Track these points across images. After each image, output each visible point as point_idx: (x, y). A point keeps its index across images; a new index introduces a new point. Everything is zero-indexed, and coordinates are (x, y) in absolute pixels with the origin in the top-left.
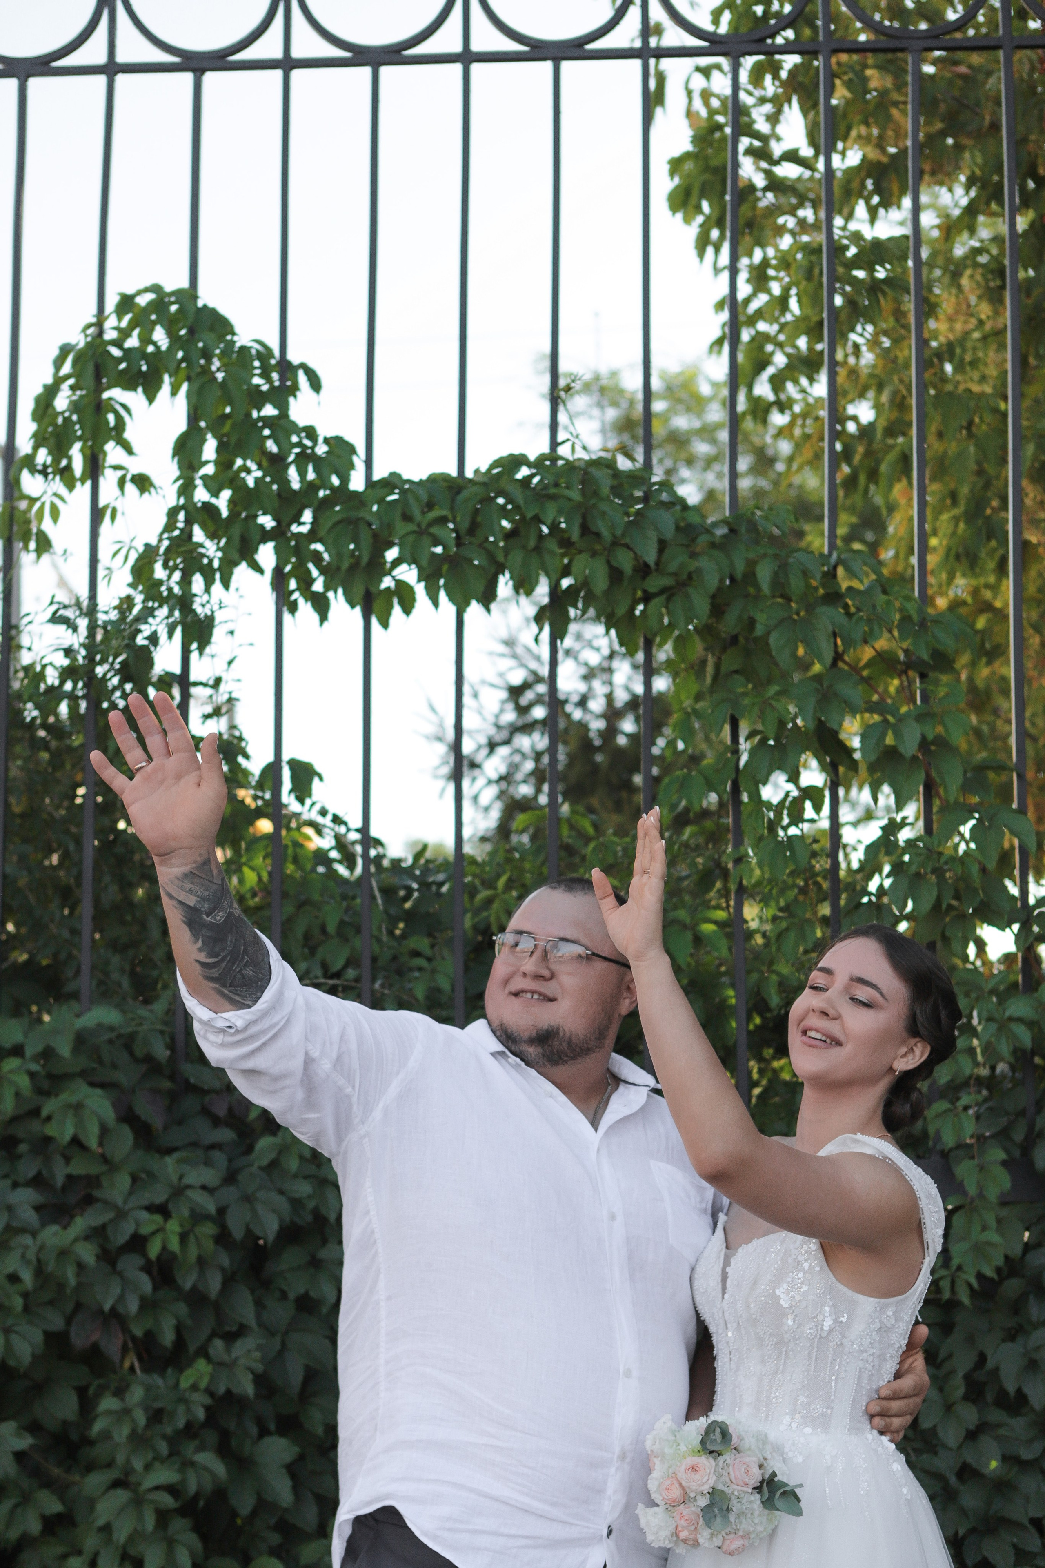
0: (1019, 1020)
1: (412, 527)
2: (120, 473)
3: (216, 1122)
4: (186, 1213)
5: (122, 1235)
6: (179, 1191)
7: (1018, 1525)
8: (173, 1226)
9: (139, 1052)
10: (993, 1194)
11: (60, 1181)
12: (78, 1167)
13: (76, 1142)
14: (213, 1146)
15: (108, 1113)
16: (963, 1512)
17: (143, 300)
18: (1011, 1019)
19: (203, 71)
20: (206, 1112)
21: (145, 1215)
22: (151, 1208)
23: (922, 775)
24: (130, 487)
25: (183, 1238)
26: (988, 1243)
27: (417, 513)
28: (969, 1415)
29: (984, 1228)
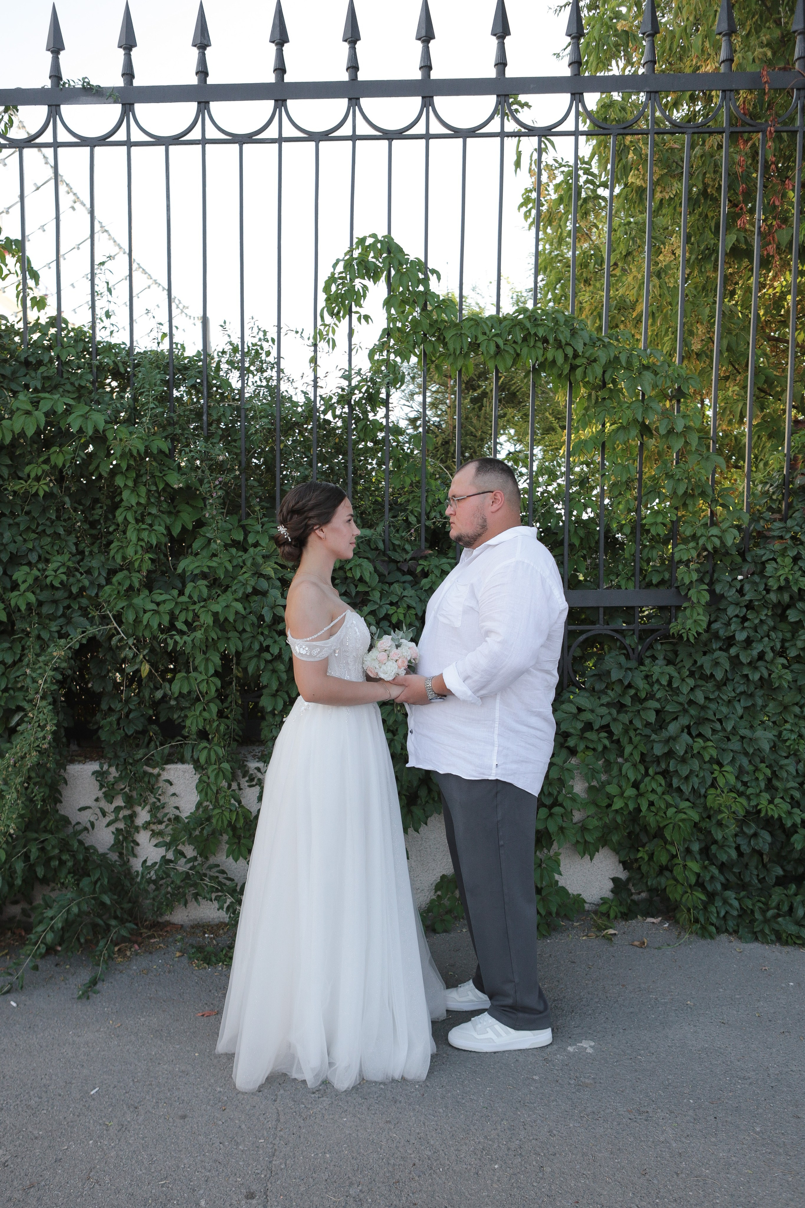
0: (716, 536)
1: (486, 337)
2: (358, 315)
3: (404, 573)
4: (405, 606)
5: (382, 613)
6: (402, 598)
7: (713, 721)
8: (401, 610)
9: (373, 546)
10: (703, 602)
11: (354, 594)
12: (361, 588)
13: (361, 580)
14: (404, 582)
15: (372, 569)
16: (692, 716)
17: (369, 241)
18: (712, 536)
19: (393, 139)
20: (399, 569)
21: (388, 606)
22: (392, 604)
23: (683, 440)
24: (363, 320)
25: (405, 615)
26: (700, 620)
27: (488, 332)
28: (691, 682)
29: (698, 614)
